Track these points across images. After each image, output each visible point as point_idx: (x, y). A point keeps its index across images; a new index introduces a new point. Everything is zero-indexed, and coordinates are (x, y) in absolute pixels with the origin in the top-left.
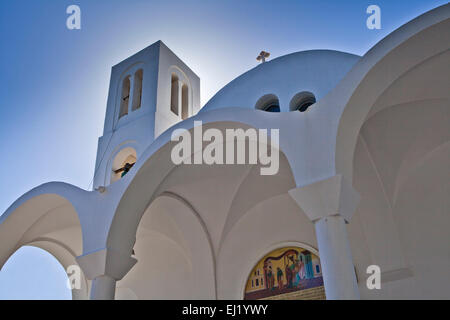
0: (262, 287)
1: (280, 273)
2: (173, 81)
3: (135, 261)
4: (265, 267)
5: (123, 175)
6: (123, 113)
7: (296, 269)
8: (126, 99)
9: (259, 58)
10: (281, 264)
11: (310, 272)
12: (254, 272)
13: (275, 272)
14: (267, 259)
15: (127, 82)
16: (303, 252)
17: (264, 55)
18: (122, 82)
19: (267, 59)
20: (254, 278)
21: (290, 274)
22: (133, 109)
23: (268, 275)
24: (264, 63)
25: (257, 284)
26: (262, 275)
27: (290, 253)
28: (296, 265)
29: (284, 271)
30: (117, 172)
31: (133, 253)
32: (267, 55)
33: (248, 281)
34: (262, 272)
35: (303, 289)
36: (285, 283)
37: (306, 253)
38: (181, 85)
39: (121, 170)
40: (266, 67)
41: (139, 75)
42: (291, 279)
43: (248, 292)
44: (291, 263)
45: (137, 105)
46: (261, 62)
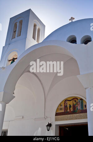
0: (63, 111)
1: (70, 106)
2: (34, 26)
3: (14, 97)
4: (65, 103)
5: (12, 63)
6: (13, 37)
7: (77, 105)
8: (15, 32)
9: (70, 20)
10: (71, 103)
11: (82, 107)
12: (60, 105)
13: (68, 106)
14: (66, 100)
15: (16, 25)
16: (80, 99)
17: (72, 18)
18: (13, 25)
19: (73, 21)
20: (60, 107)
21: (74, 107)
22: (17, 37)
23: (66, 107)
24: (72, 22)
25: (61, 110)
26: (63, 107)
27: (75, 99)
28: (77, 104)
29: (72, 106)
30: (9, 61)
31: (14, 94)
32: (74, 19)
33: (57, 108)
34: (63, 105)
35: (78, 113)
36: (72, 110)
37: (81, 99)
38: (37, 28)
39: (11, 60)
40: (73, 24)
41: (21, 22)
42: (74, 109)
43: (57, 112)
44: (75, 103)
45: (19, 35)
46: (71, 21)
